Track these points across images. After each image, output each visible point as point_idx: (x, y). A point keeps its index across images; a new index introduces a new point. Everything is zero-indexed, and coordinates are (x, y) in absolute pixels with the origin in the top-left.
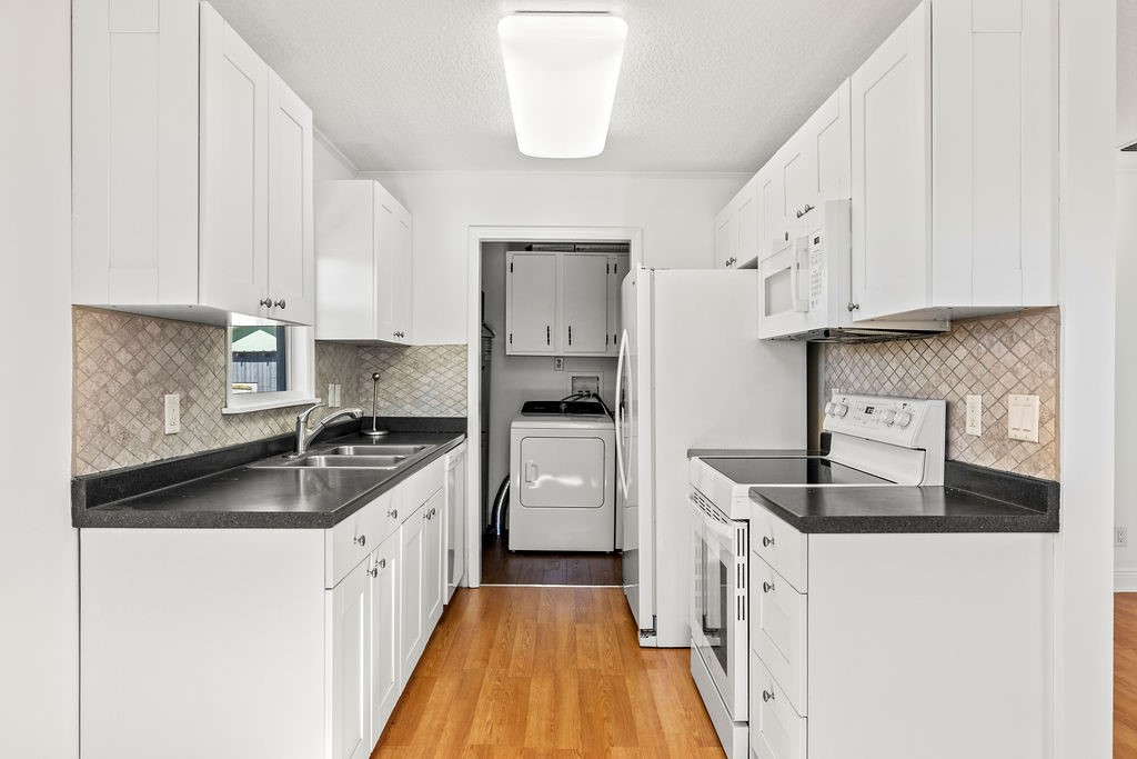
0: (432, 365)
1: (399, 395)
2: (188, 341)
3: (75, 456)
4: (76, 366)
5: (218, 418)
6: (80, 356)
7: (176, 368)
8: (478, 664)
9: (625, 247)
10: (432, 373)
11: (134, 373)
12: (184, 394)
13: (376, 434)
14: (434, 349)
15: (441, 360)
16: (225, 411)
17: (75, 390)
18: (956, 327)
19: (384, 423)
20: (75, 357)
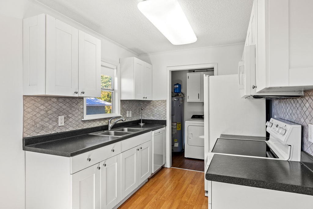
0: (157, 106)
1: (149, 114)
2: (68, 102)
3: (24, 132)
4: (24, 110)
5: (80, 121)
6: (25, 108)
7: (63, 109)
8: (154, 193)
9: (212, 70)
10: (157, 108)
11: (47, 111)
12: (66, 116)
13: (142, 124)
14: (158, 101)
15: (160, 104)
16: (82, 120)
17: (24, 116)
18: (306, 93)
19: (144, 121)
20: (24, 108)
